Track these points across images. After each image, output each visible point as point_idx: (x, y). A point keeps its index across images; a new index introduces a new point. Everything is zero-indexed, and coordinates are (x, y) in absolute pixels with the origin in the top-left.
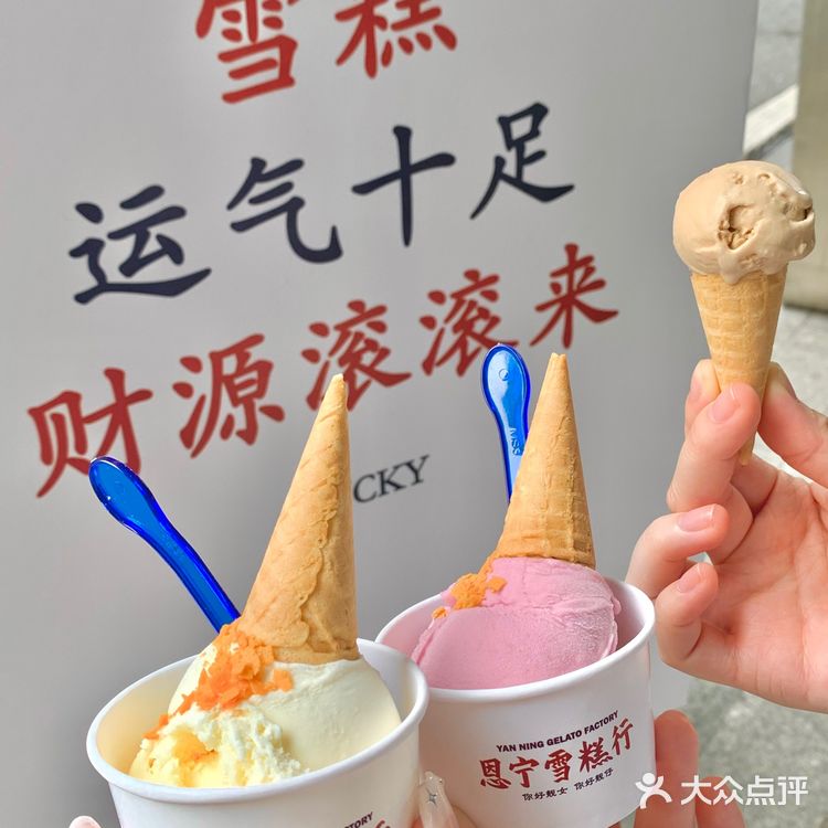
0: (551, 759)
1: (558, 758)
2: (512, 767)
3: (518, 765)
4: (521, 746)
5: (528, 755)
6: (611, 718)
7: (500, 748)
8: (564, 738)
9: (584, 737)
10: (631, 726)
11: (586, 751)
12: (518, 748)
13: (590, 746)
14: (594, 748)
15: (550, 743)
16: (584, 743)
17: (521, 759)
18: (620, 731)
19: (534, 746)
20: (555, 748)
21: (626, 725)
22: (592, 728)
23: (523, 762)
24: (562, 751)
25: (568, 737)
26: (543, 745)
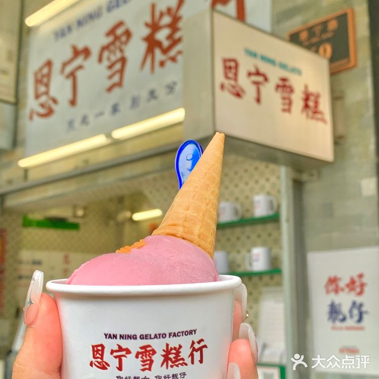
0: (140, 350)
1: (146, 351)
2: (112, 352)
3: (116, 351)
4: (121, 336)
5: (125, 344)
6: (191, 332)
7: (106, 335)
8: (152, 336)
9: (167, 340)
10: (205, 346)
11: (168, 351)
12: (118, 337)
13: (171, 349)
14: (174, 351)
15: (142, 337)
16: (167, 345)
17: (120, 347)
18: (197, 346)
19: (129, 337)
20: (145, 342)
21: (202, 344)
22: (175, 335)
23: (120, 349)
24: (149, 346)
25: (156, 336)
26: (136, 338)
